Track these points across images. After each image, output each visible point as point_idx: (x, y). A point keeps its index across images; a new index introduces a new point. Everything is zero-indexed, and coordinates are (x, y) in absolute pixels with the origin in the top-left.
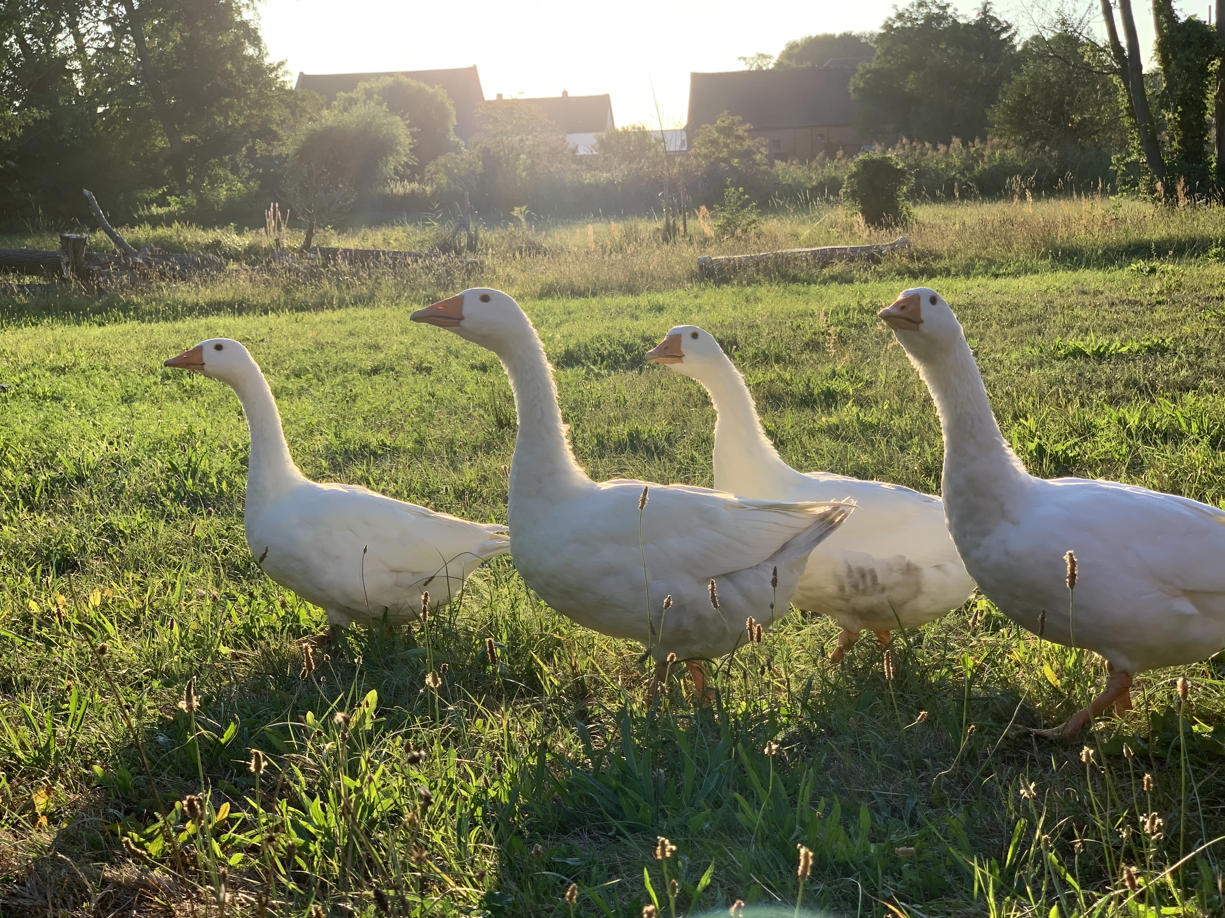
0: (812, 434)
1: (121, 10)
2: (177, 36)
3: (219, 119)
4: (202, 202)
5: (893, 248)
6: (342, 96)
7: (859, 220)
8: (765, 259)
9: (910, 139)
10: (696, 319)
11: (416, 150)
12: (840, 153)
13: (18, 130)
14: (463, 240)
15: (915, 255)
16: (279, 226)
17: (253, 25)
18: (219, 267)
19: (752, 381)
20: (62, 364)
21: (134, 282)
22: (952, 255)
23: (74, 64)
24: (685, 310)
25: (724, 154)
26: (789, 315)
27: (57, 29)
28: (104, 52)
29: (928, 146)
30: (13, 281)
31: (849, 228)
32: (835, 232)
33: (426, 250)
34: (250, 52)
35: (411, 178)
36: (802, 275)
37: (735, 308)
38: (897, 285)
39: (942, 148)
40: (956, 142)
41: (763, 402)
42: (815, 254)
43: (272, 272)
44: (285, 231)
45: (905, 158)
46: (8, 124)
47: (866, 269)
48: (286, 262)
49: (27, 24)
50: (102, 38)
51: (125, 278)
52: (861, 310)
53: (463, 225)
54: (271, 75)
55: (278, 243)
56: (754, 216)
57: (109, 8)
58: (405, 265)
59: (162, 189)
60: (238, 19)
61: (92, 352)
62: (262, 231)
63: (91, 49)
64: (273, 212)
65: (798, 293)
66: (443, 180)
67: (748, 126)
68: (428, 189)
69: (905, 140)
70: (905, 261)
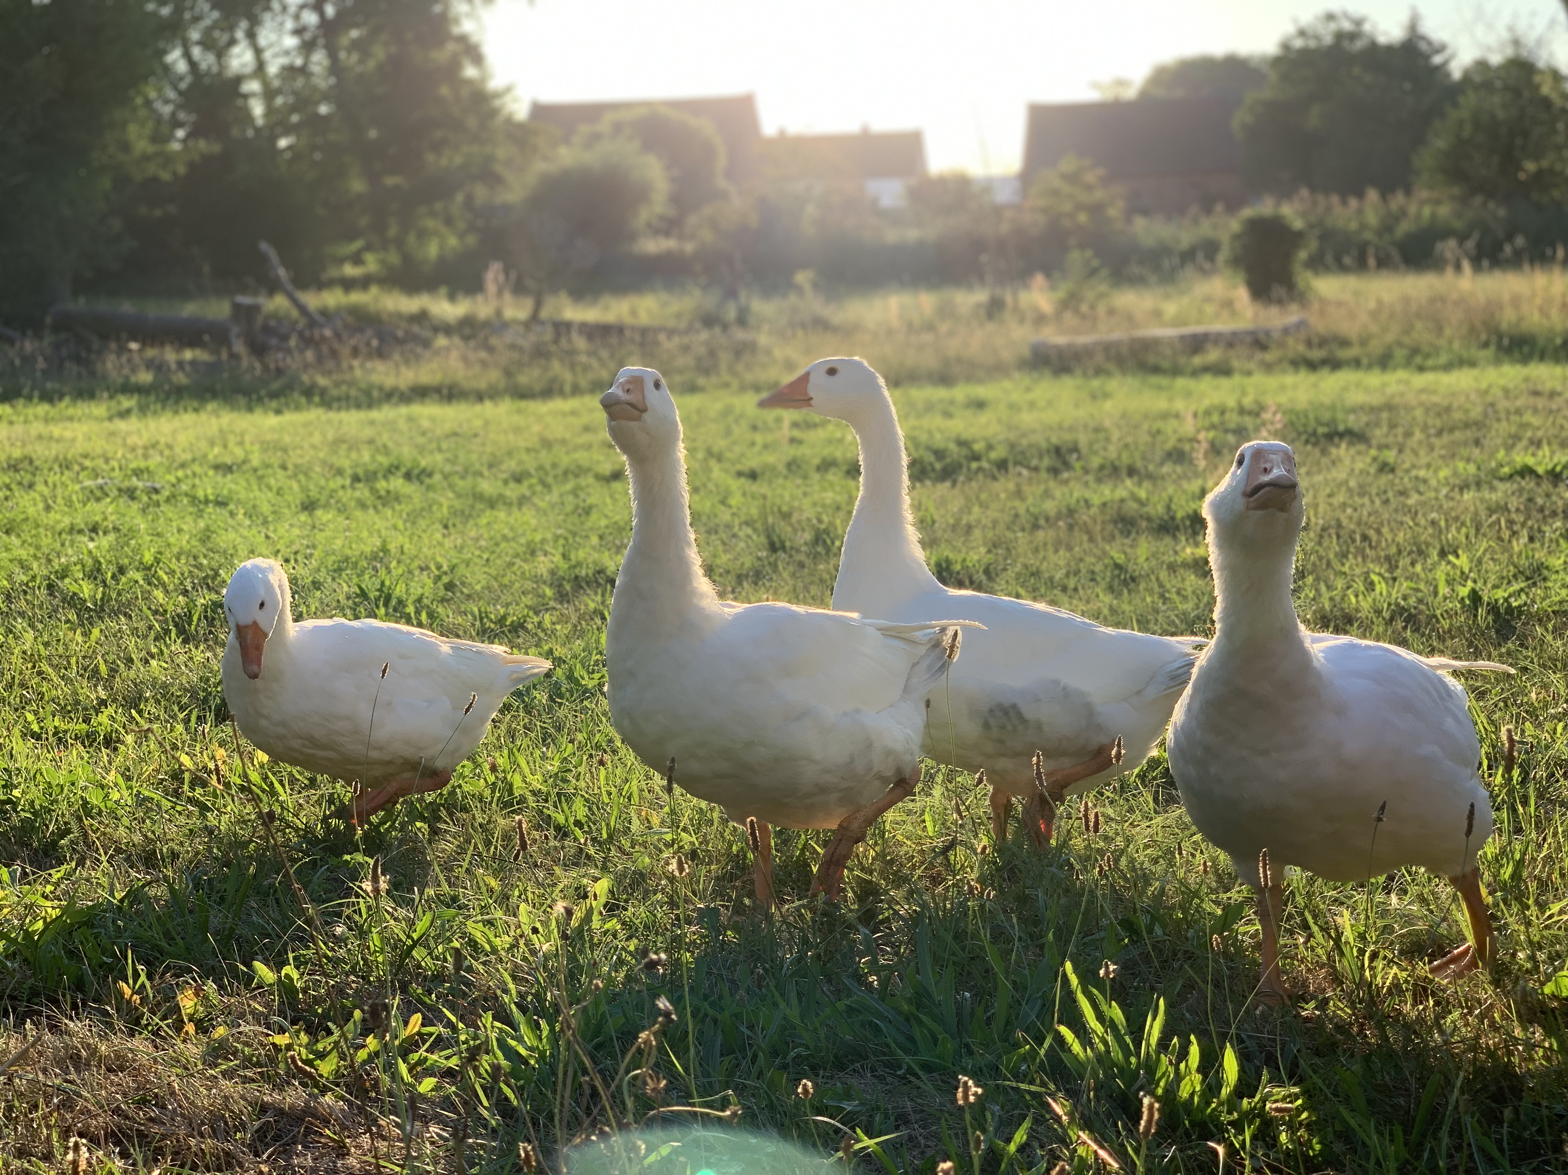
0: (1172, 568)
1: (311, 18)
2: (379, 53)
3: (430, 157)
4: (407, 258)
5: (1286, 331)
6: (584, 129)
7: (1242, 294)
8: (1118, 344)
9: (1313, 189)
10: (1027, 419)
11: (675, 199)
12: (1219, 208)
13: (182, 170)
14: (731, 313)
15: (1315, 340)
16: (500, 293)
17: (474, 39)
18: (426, 344)
19: (1096, 500)
20: (228, 460)
21: (320, 359)
22: (1364, 342)
23: (253, 86)
24: (1013, 407)
25: (1068, 207)
26: (1146, 416)
27: (232, 42)
28: (289, 71)
29: (1335, 199)
30: (170, 355)
31: (1228, 304)
32: (1210, 309)
33: (683, 325)
34: (470, 72)
35: (667, 234)
36: (1166, 364)
37: (1077, 406)
38: (1290, 379)
39: (1353, 203)
40: (1372, 195)
41: (1110, 527)
42: (1182, 338)
43: (491, 350)
44: (508, 297)
45: (1304, 214)
46: (168, 159)
47: (1250, 358)
48: (509, 337)
49: (195, 35)
50: (287, 53)
51: (310, 355)
52: (1242, 411)
53: (731, 293)
54: (497, 103)
55: (499, 313)
56: (1103, 288)
57: (297, 17)
58: (657, 343)
59: (358, 244)
60: (456, 30)
61: (266, 447)
62: (480, 298)
63: (273, 69)
64: (493, 274)
65: (1160, 388)
66: (707, 235)
67: (1101, 172)
68: (689, 248)
69: (1305, 192)
70: (1301, 348)
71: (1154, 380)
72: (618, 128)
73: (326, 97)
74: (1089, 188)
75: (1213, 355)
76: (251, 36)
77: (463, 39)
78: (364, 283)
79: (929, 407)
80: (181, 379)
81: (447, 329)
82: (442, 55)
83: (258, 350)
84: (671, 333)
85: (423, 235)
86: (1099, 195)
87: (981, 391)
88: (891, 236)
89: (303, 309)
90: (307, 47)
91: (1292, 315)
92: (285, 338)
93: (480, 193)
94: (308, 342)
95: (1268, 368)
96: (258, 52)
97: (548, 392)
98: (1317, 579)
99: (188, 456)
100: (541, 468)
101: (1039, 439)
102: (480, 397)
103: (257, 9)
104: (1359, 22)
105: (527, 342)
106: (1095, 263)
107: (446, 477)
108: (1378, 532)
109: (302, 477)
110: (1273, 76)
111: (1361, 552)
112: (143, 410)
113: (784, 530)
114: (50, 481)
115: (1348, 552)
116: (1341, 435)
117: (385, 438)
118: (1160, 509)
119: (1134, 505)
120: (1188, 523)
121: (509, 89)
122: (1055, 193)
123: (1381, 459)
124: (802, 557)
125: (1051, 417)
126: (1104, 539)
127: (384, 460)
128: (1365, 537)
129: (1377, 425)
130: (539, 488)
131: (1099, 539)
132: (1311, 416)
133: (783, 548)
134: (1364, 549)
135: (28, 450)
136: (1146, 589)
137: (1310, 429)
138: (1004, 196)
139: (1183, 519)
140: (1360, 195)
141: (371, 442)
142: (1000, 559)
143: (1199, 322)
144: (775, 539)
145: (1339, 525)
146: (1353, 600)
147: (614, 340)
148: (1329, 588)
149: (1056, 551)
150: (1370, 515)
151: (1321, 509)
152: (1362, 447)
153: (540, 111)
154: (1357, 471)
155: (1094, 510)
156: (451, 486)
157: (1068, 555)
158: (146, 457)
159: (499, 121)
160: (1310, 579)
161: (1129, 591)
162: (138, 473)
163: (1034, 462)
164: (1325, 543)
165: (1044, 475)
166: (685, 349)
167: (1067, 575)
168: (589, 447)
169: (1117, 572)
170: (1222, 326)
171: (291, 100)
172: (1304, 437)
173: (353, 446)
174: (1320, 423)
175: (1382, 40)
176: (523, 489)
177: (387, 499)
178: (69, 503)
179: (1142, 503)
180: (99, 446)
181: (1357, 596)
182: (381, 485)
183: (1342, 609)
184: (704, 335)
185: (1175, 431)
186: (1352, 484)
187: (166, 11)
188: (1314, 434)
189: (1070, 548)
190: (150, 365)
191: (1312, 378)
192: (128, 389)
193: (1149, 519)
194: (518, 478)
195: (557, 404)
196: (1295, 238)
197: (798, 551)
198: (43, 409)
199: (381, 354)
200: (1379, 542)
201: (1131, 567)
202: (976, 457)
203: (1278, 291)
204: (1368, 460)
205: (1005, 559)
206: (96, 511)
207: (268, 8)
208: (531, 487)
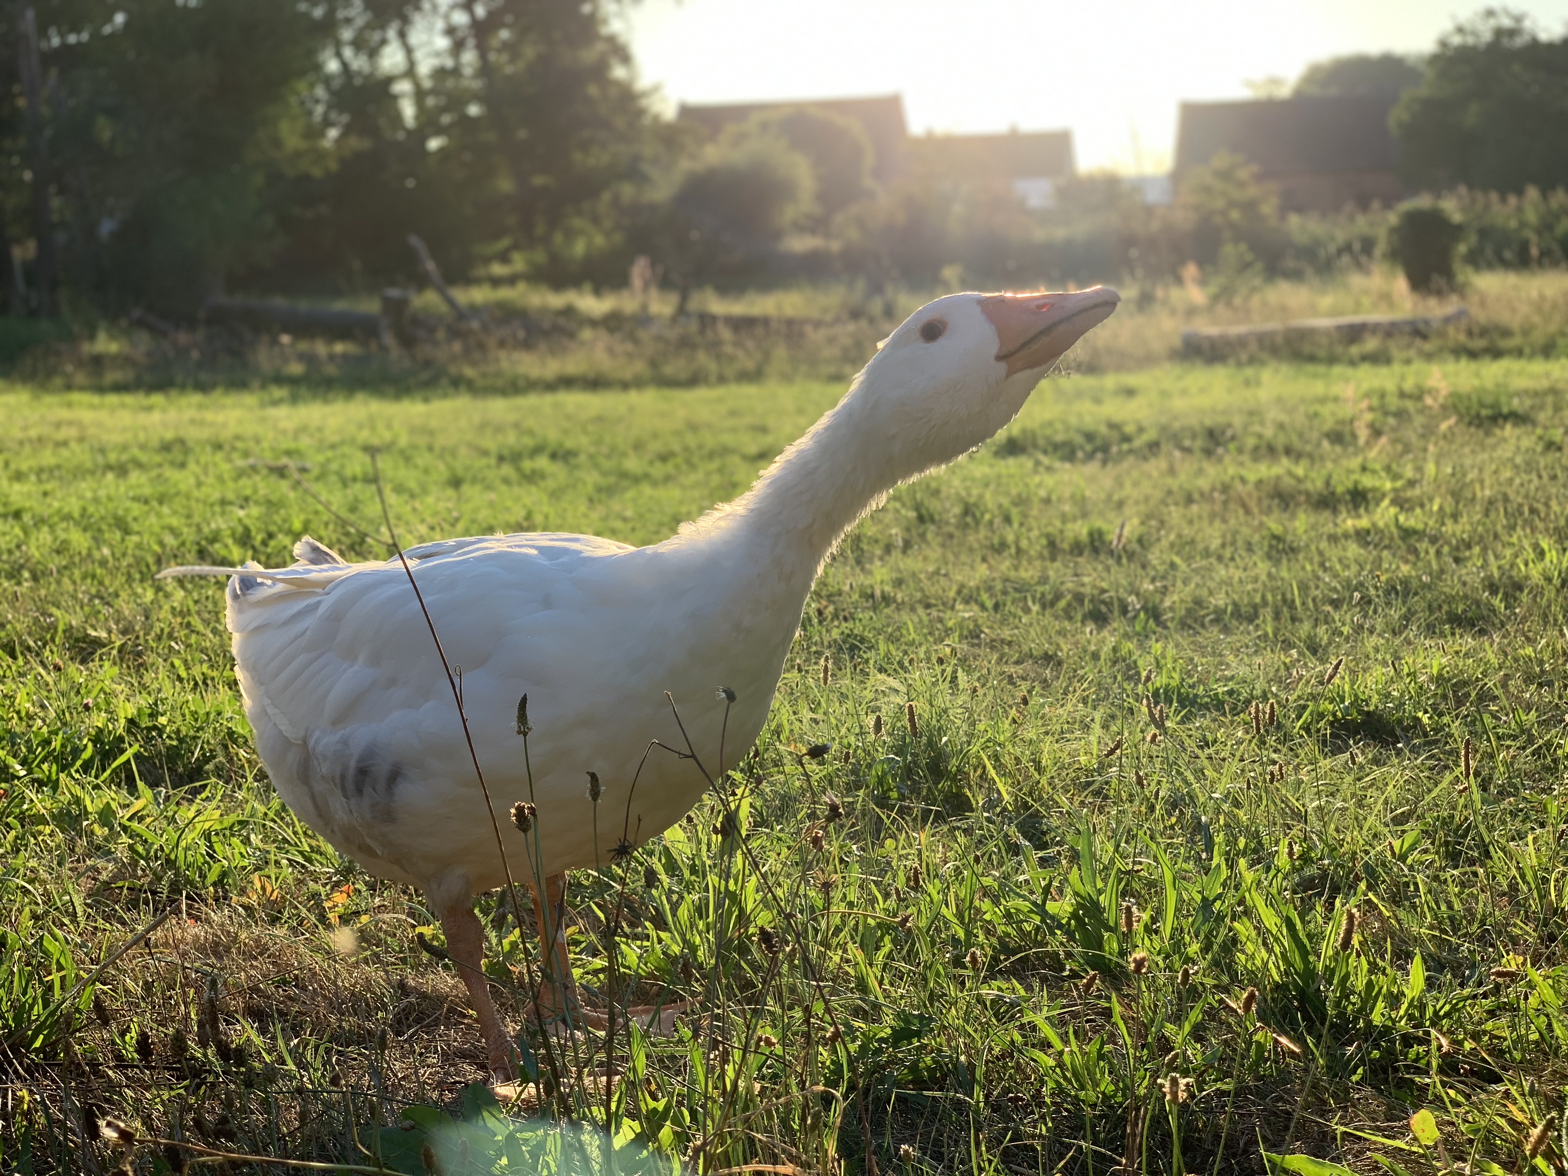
0: (1333, 539)
1: (460, 18)
2: (530, 52)
3: (577, 157)
4: (554, 258)
5: (1447, 320)
6: (731, 129)
7: (1401, 285)
8: (1272, 334)
9: (1471, 186)
10: (1179, 404)
11: (822, 197)
12: (1376, 205)
13: (333, 166)
14: (876, 306)
15: (1476, 330)
16: (646, 287)
17: (623, 39)
18: (572, 335)
19: (1252, 477)
20: (375, 441)
21: (467, 351)
22: (1526, 332)
23: (403, 87)
24: (1165, 394)
25: (1219, 204)
26: (1303, 400)
27: (384, 42)
28: (440, 73)
29: (1494, 196)
30: (321, 348)
31: (1386, 298)
32: (1366, 301)
33: (829, 317)
34: (619, 72)
35: (813, 231)
36: (1322, 353)
37: (1230, 391)
38: (1451, 366)
39: (1513, 200)
40: (1532, 193)
41: (1266, 503)
42: (1339, 328)
43: (636, 341)
44: (654, 293)
45: (1464, 210)
46: (320, 155)
47: (1409, 346)
48: (654, 330)
49: (347, 34)
50: (437, 54)
51: (457, 347)
52: (1402, 395)
53: (876, 289)
54: (644, 102)
55: (644, 307)
56: (1257, 282)
57: (447, 17)
58: (801, 335)
59: (504, 243)
60: (605, 31)
61: (413, 430)
62: (625, 293)
63: (424, 68)
64: (640, 269)
65: (1315, 376)
66: (854, 234)
67: (1255, 168)
68: (835, 246)
69: (1463, 190)
70: (1462, 338)
71: (1310, 368)
72: (764, 127)
73: (476, 97)
74: (1242, 185)
75: (1371, 344)
76: (402, 35)
77: (611, 40)
78: (511, 280)
79: (1079, 394)
80: (331, 370)
81: (594, 323)
82: (589, 55)
83: (407, 341)
84: (818, 324)
85: (571, 234)
86: (1252, 191)
87: (1132, 380)
88: (1040, 235)
89: (451, 302)
90: (458, 47)
91: (1451, 306)
92: (432, 330)
93: (627, 191)
94: (455, 333)
95: (1429, 357)
96: (409, 51)
97: (693, 381)
98: (1484, 550)
99: (336, 439)
100: (686, 449)
101: (1193, 421)
102: (625, 386)
103: (408, 9)
104: (1519, 19)
105: (673, 334)
106: (1249, 257)
107: (591, 457)
108: (1547, 505)
109: (448, 458)
110: (1430, 74)
111: (1529, 524)
112: (294, 400)
113: (934, 505)
114: (203, 460)
115: (1515, 524)
116: (1506, 418)
117: (530, 422)
118: (1319, 484)
119: (1293, 482)
120: (1348, 497)
121: (656, 89)
122: (1207, 190)
123: (1547, 438)
124: (951, 529)
125: (1205, 401)
126: (1261, 512)
127: (529, 442)
128: (1533, 511)
129: (1542, 407)
130: (684, 467)
131: (1256, 510)
132: (1474, 398)
133: (932, 520)
134: (1533, 520)
135: (182, 433)
136: (1305, 558)
137: (1473, 412)
138: (1153, 196)
139: (1343, 494)
140: (1520, 193)
141: (517, 426)
142: (1153, 531)
143: (1356, 312)
144: (924, 512)
145: (1506, 499)
146: (1523, 568)
147: (759, 331)
148: (1497, 557)
149: (1211, 523)
150: (1537, 489)
151: (1487, 483)
152: (1529, 428)
153: (687, 112)
154: (1523, 449)
155: (1250, 487)
156: (597, 466)
157: (1224, 527)
158: (296, 438)
159: (647, 121)
160: (1476, 550)
161: (1289, 560)
162: (289, 453)
163: (1187, 443)
164: (1493, 515)
165: (1198, 454)
166: (831, 340)
167: (1223, 545)
168: (734, 430)
169: (1274, 542)
170: (1380, 316)
171: (443, 101)
172: (1467, 419)
173: (499, 429)
174: (1482, 405)
175: (1544, 37)
176: (669, 468)
177: (532, 478)
178: (221, 479)
179: (1299, 480)
180: (250, 428)
181: (1526, 565)
182: (527, 465)
183: (1510, 577)
184: (851, 327)
185: (1333, 414)
186: (1518, 460)
187: (318, 12)
188: (1478, 416)
189: (1224, 521)
190: (302, 357)
191: (1473, 366)
192: (279, 380)
193: (1308, 494)
194: (664, 458)
195: (701, 393)
196: (1456, 231)
197: (948, 523)
198: (196, 398)
199: (527, 345)
200: (1547, 514)
201: (1289, 538)
202: (1127, 439)
203: (1438, 280)
204: (1534, 438)
205: (1158, 530)
206: (246, 485)
207: (418, 8)
208: (677, 467)
